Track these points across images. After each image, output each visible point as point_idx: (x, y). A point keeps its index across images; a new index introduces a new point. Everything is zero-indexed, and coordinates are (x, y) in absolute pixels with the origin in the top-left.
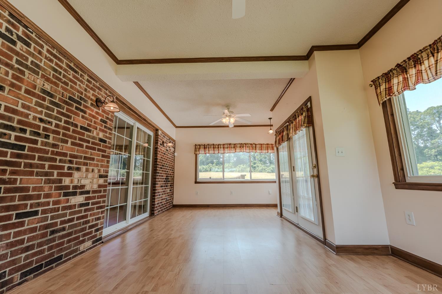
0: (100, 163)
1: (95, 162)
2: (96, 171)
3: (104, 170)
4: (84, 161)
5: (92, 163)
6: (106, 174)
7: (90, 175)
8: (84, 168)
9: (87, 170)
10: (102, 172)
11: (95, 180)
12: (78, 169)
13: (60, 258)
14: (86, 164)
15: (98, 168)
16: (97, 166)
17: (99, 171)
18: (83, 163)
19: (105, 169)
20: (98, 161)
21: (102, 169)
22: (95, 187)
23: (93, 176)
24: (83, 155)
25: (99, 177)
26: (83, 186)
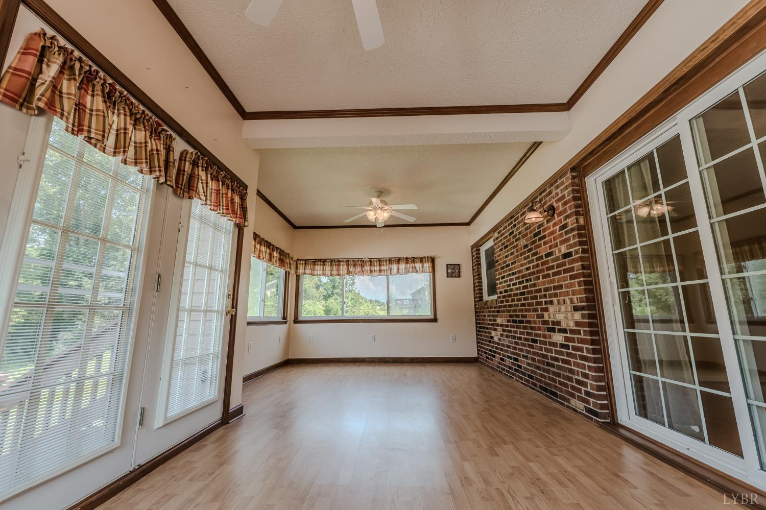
0: (570, 289)
1: (564, 290)
2: (568, 302)
3: (577, 298)
4: (555, 292)
5: (561, 292)
6: (581, 304)
7: (563, 309)
8: (555, 300)
9: (559, 303)
10: (576, 302)
11: (569, 314)
12: (551, 303)
13: (555, 395)
14: (556, 295)
15: (569, 297)
16: (567, 294)
17: (572, 301)
18: (553, 295)
19: (578, 296)
20: (567, 287)
21: (575, 297)
22: (572, 325)
23: (566, 308)
24: (552, 285)
25: (574, 311)
26: (558, 323)
